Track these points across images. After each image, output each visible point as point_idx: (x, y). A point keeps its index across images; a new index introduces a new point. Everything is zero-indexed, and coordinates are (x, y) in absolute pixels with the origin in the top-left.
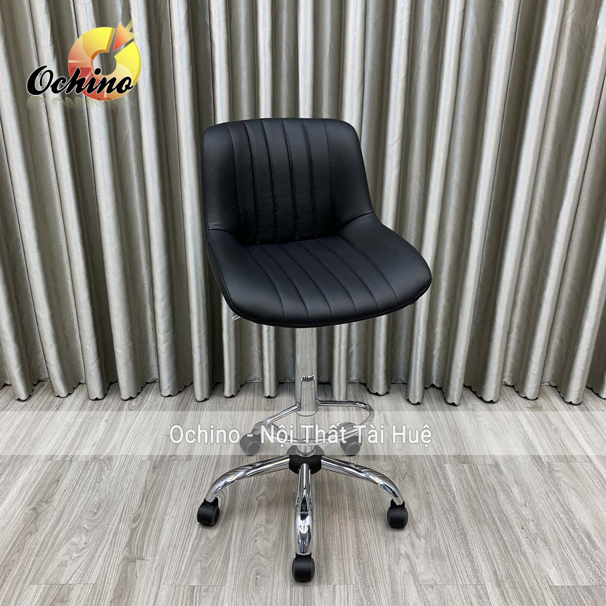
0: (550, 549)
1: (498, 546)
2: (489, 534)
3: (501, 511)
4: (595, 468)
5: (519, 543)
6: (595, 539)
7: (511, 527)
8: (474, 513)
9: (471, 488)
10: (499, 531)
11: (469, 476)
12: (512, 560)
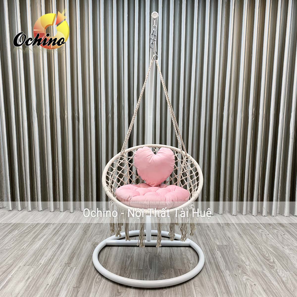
0: (218, 240)
1: (205, 239)
2: (203, 237)
3: (207, 234)
4: (235, 227)
5: (210, 238)
6: (231, 238)
7: (209, 236)
8: (200, 234)
9: (200, 230)
10: (206, 236)
11: (200, 228)
12: (208, 241)
